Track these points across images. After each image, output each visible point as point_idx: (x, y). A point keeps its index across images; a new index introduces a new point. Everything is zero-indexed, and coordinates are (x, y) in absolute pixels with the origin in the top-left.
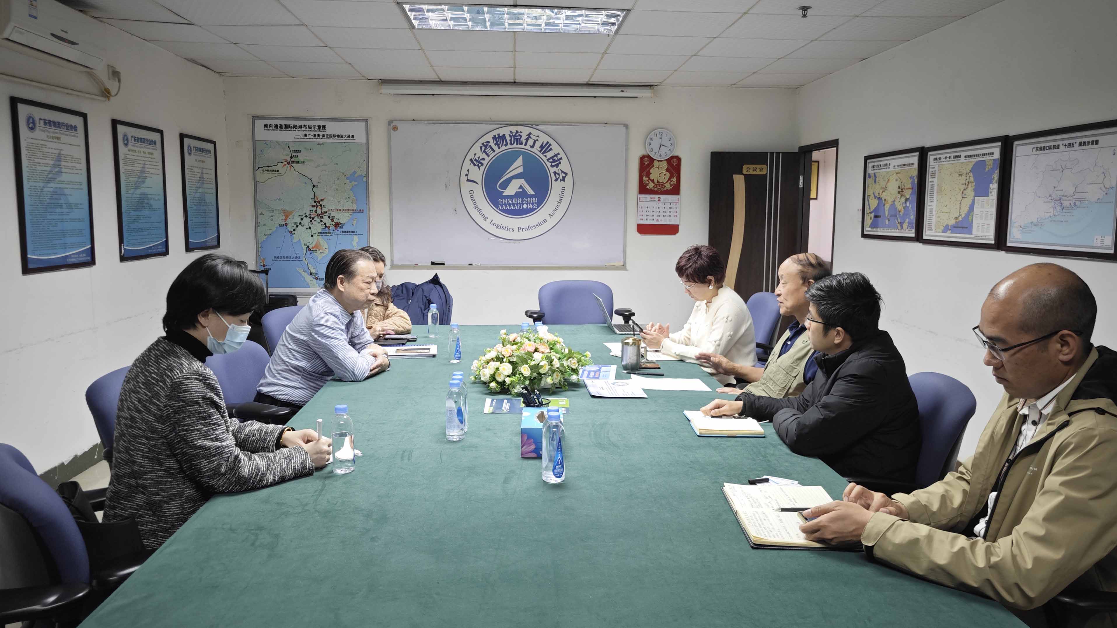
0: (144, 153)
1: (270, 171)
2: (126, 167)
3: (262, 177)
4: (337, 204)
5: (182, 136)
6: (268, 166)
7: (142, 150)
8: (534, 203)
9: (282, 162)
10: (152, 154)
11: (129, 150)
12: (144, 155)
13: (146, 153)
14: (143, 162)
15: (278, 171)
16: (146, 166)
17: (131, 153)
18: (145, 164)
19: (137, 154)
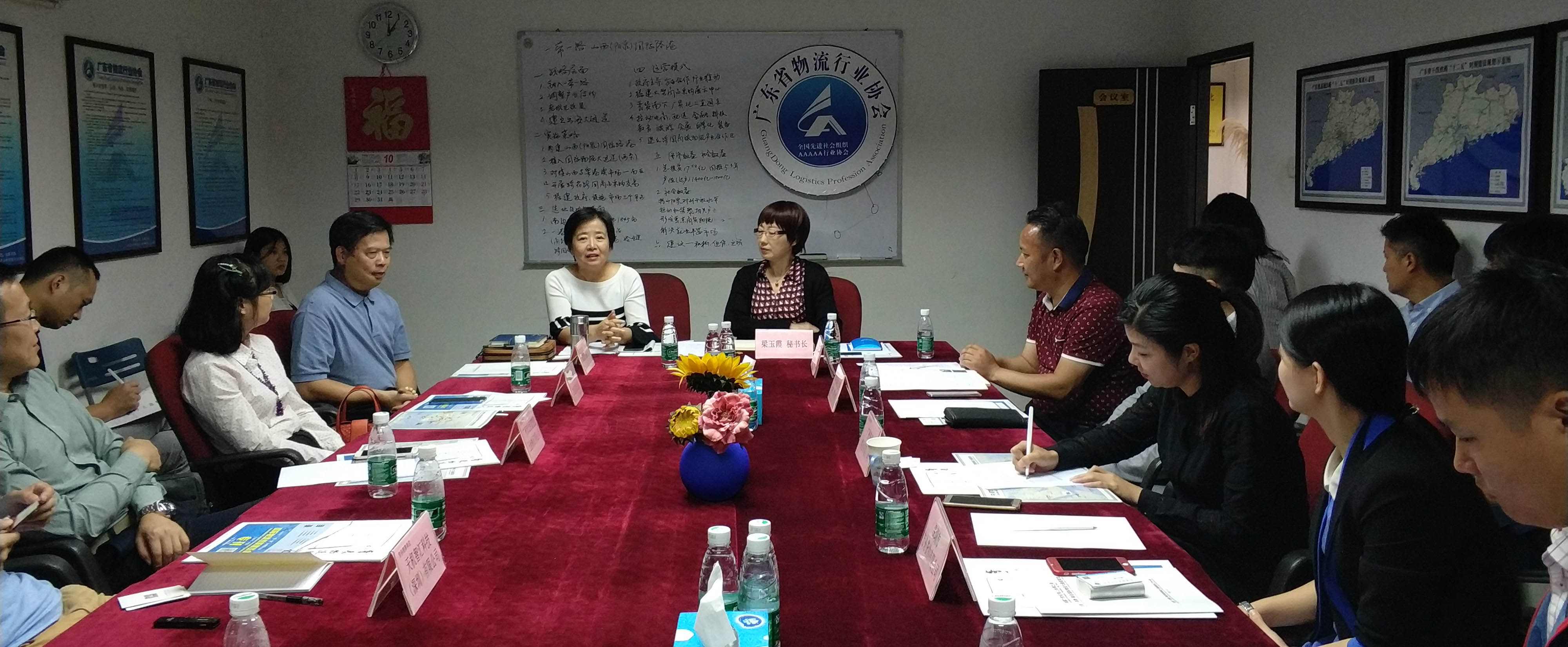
0: (121, 89)
2: (90, 112)
5: (187, 62)
7: (117, 84)
10: (134, 90)
11: (94, 85)
12: (120, 92)
13: (125, 88)
14: (119, 104)
16: (125, 110)
17: (97, 89)
18: (121, 107)
19: (107, 90)
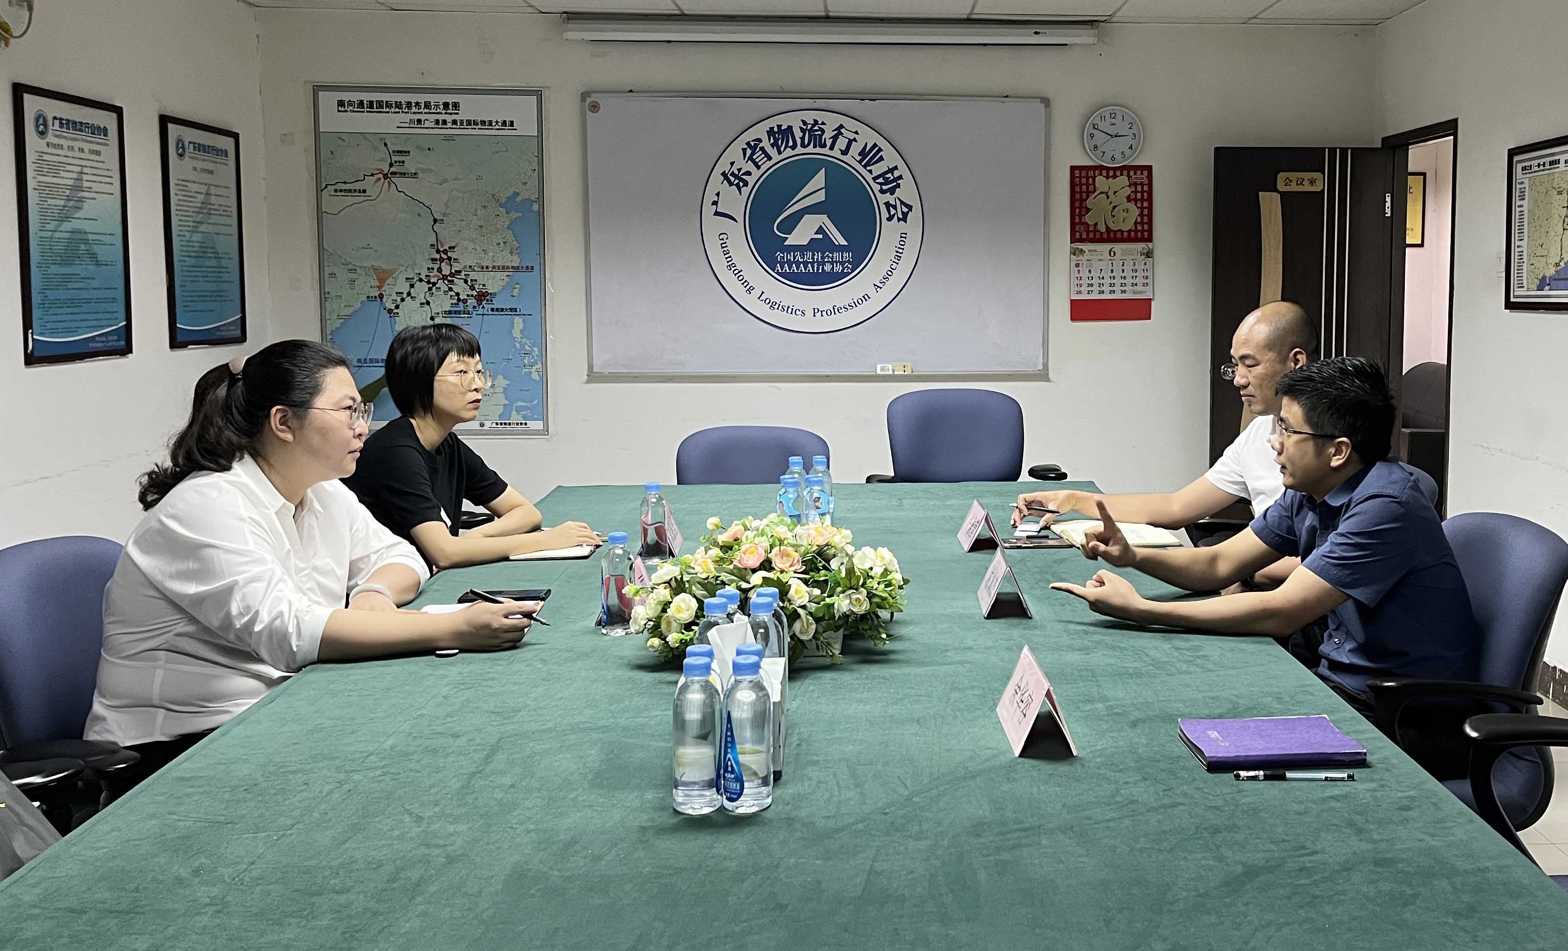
0: (82, 150)
1: (350, 191)
3: (331, 203)
4: (483, 255)
5: (164, 121)
6: (345, 183)
7: (77, 145)
8: (846, 262)
9: (372, 175)
10: (98, 153)
12: (82, 155)
13: (86, 150)
14: (79, 169)
15: (364, 191)
16: (85, 177)
17: (51, 150)
18: (81, 173)
19: (65, 152)
